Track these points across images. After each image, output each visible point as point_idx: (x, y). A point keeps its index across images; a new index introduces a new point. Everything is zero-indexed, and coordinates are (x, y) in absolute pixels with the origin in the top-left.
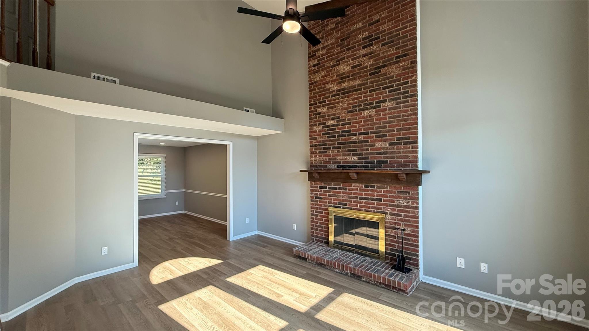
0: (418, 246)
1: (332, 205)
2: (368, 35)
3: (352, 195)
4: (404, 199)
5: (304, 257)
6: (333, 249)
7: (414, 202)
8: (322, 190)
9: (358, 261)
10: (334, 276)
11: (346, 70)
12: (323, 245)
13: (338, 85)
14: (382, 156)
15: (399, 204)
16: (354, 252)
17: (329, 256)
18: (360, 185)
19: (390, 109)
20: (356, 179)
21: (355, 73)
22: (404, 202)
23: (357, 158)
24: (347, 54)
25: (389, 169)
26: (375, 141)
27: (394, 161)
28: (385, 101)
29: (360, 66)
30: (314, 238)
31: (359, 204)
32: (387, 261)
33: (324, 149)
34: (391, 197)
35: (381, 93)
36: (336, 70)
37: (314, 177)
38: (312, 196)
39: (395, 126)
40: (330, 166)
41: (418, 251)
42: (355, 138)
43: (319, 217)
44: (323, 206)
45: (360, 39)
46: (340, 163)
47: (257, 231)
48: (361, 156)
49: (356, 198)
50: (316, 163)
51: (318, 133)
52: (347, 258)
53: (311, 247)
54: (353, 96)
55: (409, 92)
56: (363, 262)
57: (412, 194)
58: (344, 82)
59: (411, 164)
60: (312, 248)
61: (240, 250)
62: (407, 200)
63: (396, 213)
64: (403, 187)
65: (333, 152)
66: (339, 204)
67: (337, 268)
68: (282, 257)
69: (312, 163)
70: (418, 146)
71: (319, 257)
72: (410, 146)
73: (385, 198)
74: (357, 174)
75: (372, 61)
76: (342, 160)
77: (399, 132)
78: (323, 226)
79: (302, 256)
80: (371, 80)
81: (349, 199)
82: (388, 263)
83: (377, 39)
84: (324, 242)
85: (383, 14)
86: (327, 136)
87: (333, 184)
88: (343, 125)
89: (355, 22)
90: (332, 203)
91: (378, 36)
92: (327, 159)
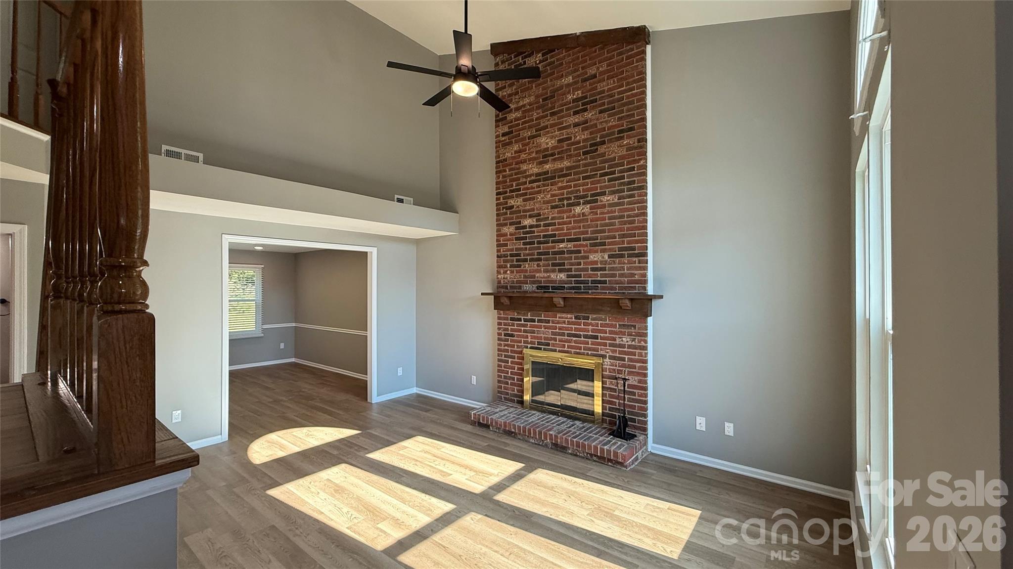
0: (646, 402)
1: (529, 346)
2: (580, 95)
3: (557, 330)
4: (628, 335)
5: (485, 423)
6: (530, 411)
7: (641, 340)
8: (514, 323)
9: (564, 427)
10: (528, 448)
11: (550, 144)
12: (516, 405)
13: (538, 167)
14: (599, 273)
15: (621, 343)
16: (560, 414)
17: (522, 421)
18: (569, 316)
19: (610, 205)
20: (563, 306)
21: (563, 150)
22: (628, 340)
23: (565, 275)
24: (552, 120)
25: (609, 292)
26: (590, 251)
27: (615, 280)
28: (604, 194)
29: (569, 140)
30: (503, 396)
31: (566, 344)
32: (605, 425)
33: (518, 261)
34: (611, 332)
35: (599, 182)
36: (535, 143)
37: (503, 303)
38: (500, 331)
39: (617, 230)
40: (527, 287)
41: (646, 409)
42: (561, 246)
43: (510, 364)
44: (516, 347)
45: (570, 100)
46: (540, 282)
47: (415, 388)
48: (569, 273)
49: (563, 334)
50: (506, 283)
51: (509, 236)
52: (547, 422)
53: (496, 408)
54: (560, 183)
55: (636, 182)
56: (570, 427)
57: (639, 328)
58: (546, 162)
59: (637, 285)
60: (498, 410)
61: (389, 416)
62: (632, 337)
63: (618, 355)
64: (626, 318)
65: (531, 267)
66: (539, 343)
67: (532, 437)
68: (453, 424)
69: (499, 282)
70: (647, 260)
71: (508, 422)
72: (636, 259)
73: (602, 335)
74: (564, 298)
75: (586, 135)
76: (544, 278)
77: (622, 239)
78: (516, 377)
79: (483, 422)
80: (584, 162)
81: (553, 336)
82: (605, 428)
83: (593, 103)
84: (518, 402)
85: (602, 67)
86: (522, 242)
87: (529, 314)
88: (545, 226)
89: (563, 74)
90: (528, 343)
91: (595, 98)
92: (522, 276)
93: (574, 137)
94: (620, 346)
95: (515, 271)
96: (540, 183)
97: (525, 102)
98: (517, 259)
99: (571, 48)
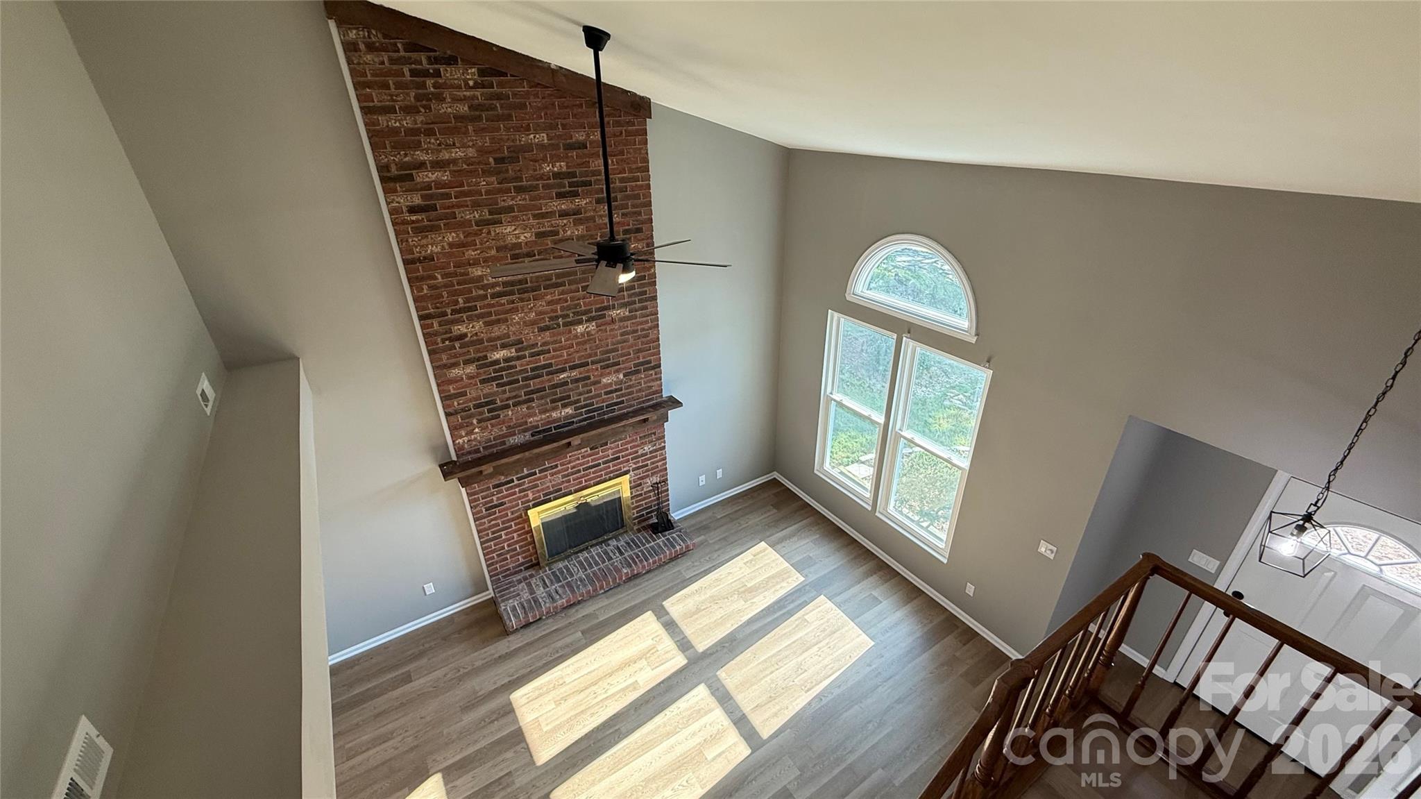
1: (531, 504)
2: (564, 169)
3: (569, 471)
4: (649, 443)
7: (662, 442)
8: (501, 490)
11: (522, 238)
12: (525, 573)
14: (614, 395)
15: (643, 452)
16: (588, 548)
18: (583, 450)
19: (621, 320)
20: (579, 443)
21: (546, 249)
22: (649, 447)
23: (572, 409)
24: (520, 200)
26: (602, 375)
27: (633, 398)
28: (611, 307)
29: (556, 235)
30: (500, 576)
31: (583, 479)
32: (636, 527)
34: (632, 447)
36: (493, 233)
37: (481, 474)
38: (477, 509)
39: (630, 346)
40: (515, 440)
41: (668, 495)
42: (562, 376)
43: (503, 537)
44: (509, 515)
46: (537, 427)
49: (578, 472)
50: (476, 445)
51: (466, 381)
57: (659, 434)
59: (654, 395)
62: (652, 444)
63: (641, 464)
64: (646, 429)
65: (517, 413)
66: (545, 495)
69: (460, 449)
72: (652, 372)
73: (623, 454)
75: (580, 230)
76: (542, 420)
81: (564, 480)
82: (639, 531)
83: (586, 186)
84: (526, 569)
85: (594, 134)
86: (494, 383)
87: (525, 469)
88: (532, 355)
89: (529, 125)
90: (529, 501)
91: (588, 179)
92: (504, 428)
93: (563, 231)
94: (643, 455)
95: (489, 426)
96: (514, 297)
97: (453, 155)
98: (490, 409)
99: (539, 84)
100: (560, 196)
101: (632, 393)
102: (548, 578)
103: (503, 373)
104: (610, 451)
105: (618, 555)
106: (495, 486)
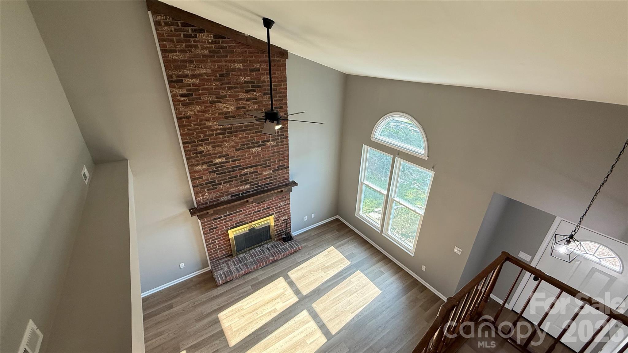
2: (250, 80)
3: (247, 213)
4: (283, 201)
6: (239, 257)
7: (289, 201)
11: (230, 109)
12: (226, 259)
14: (268, 180)
16: (254, 248)
18: (254, 204)
19: (272, 147)
20: (252, 201)
21: (240, 114)
23: (249, 185)
24: (229, 93)
26: (263, 171)
27: (276, 181)
28: (269, 141)
29: (245, 109)
31: (253, 217)
34: (275, 203)
36: (217, 107)
37: (208, 214)
38: (205, 230)
39: (276, 158)
40: (223, 199)
41: (291, 225)
42: (246, 171)
43: (217, 243)
44: (220, 232)
45: (243, 81)
48: (252, 184)
49: (251, 214)
50: (206, 201)
51: (202, 172)
52: (258, 255)
53: (223, 269)
54: (241, 135)
57: (287, 197)
59: (286, 180)
60: (226, 269)
63: (279, 211)
64: (282, 195)
65: (225, 187)
66: (236, 224)
69: (199, 202)
73: (271, 206)
77: (279, 162)
78: (223, 246)
81: (245, 217)
82: (277, 240)
83: (259, 87)
84: (226, 257)
85: (263, 65)
86: (215, 173)
87: (227, 212)
88: (232, 161)
89: (235, 60)
90: (229, 226)
91: (260, 84)
92: (219, 193)
93: (248, 107)
94: (280, 207)
95: (212, 192)
96: (225, 135)
97: (201, 72)
98: (213, 185)
99: (240, 43)
100: (248, 91)
101: (276, 179)
102: (236, 261)
103: (220, 169)
104: (265, 205)
105: (268, 251)
106: (214, 219)
